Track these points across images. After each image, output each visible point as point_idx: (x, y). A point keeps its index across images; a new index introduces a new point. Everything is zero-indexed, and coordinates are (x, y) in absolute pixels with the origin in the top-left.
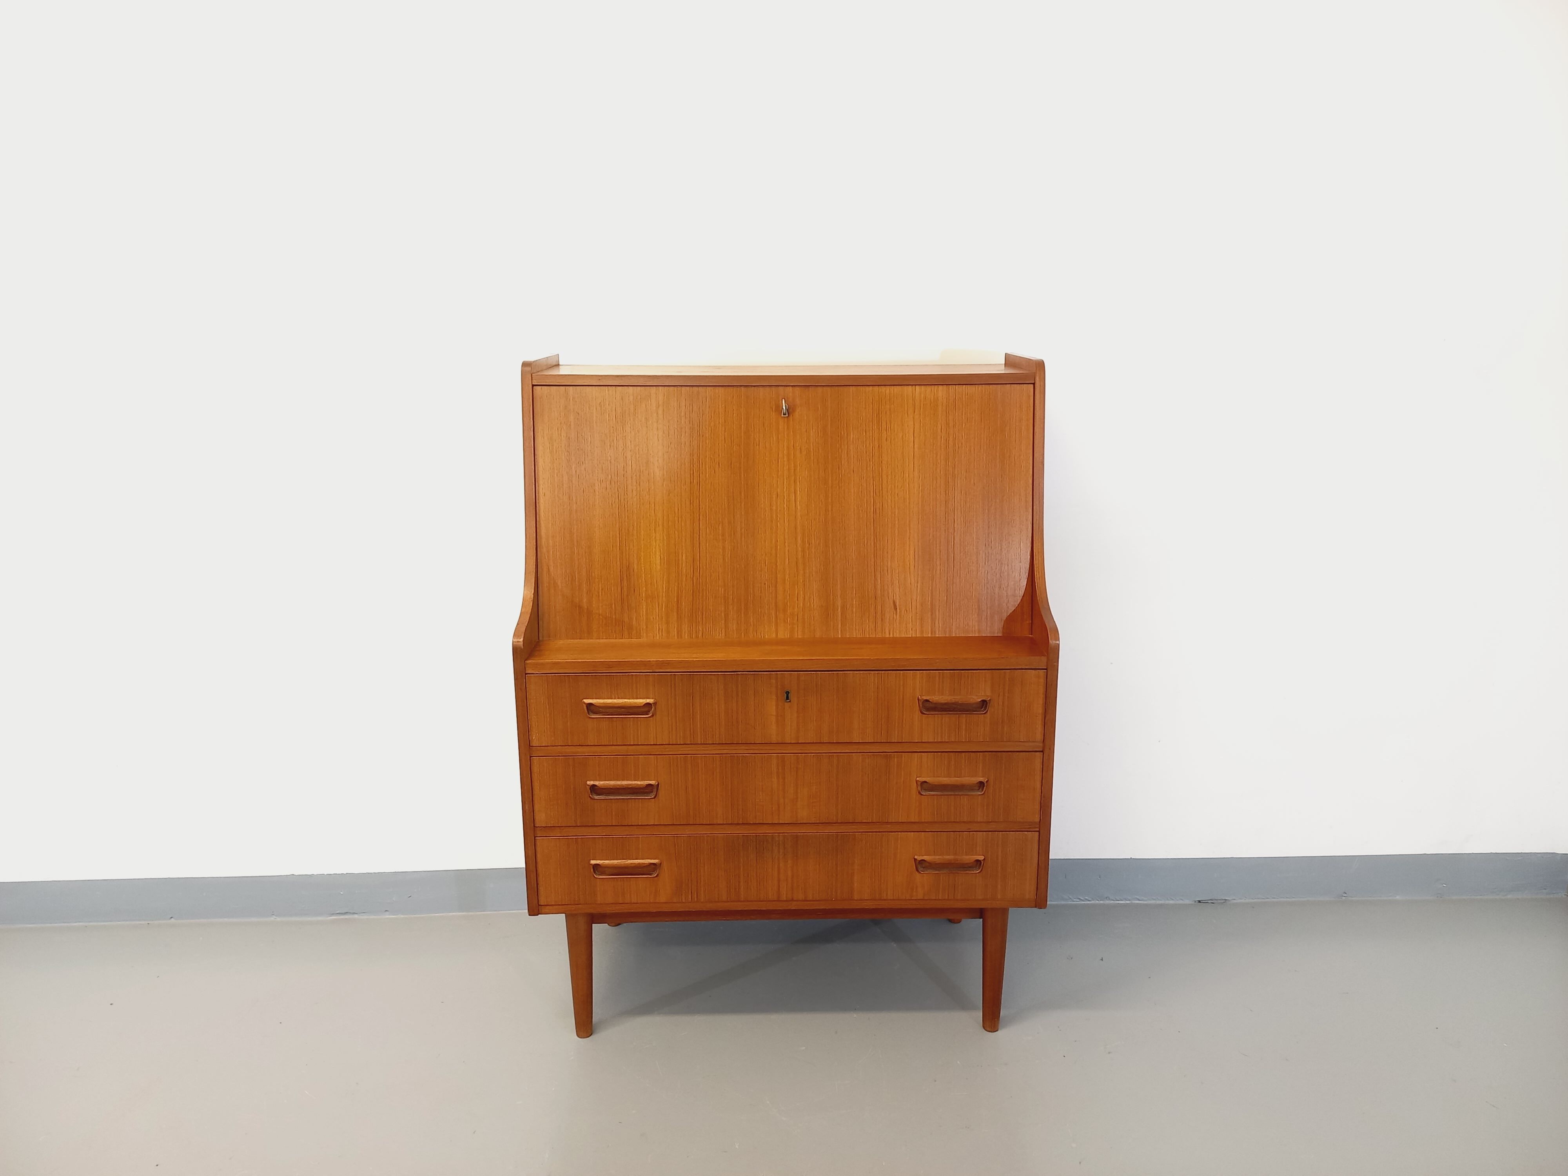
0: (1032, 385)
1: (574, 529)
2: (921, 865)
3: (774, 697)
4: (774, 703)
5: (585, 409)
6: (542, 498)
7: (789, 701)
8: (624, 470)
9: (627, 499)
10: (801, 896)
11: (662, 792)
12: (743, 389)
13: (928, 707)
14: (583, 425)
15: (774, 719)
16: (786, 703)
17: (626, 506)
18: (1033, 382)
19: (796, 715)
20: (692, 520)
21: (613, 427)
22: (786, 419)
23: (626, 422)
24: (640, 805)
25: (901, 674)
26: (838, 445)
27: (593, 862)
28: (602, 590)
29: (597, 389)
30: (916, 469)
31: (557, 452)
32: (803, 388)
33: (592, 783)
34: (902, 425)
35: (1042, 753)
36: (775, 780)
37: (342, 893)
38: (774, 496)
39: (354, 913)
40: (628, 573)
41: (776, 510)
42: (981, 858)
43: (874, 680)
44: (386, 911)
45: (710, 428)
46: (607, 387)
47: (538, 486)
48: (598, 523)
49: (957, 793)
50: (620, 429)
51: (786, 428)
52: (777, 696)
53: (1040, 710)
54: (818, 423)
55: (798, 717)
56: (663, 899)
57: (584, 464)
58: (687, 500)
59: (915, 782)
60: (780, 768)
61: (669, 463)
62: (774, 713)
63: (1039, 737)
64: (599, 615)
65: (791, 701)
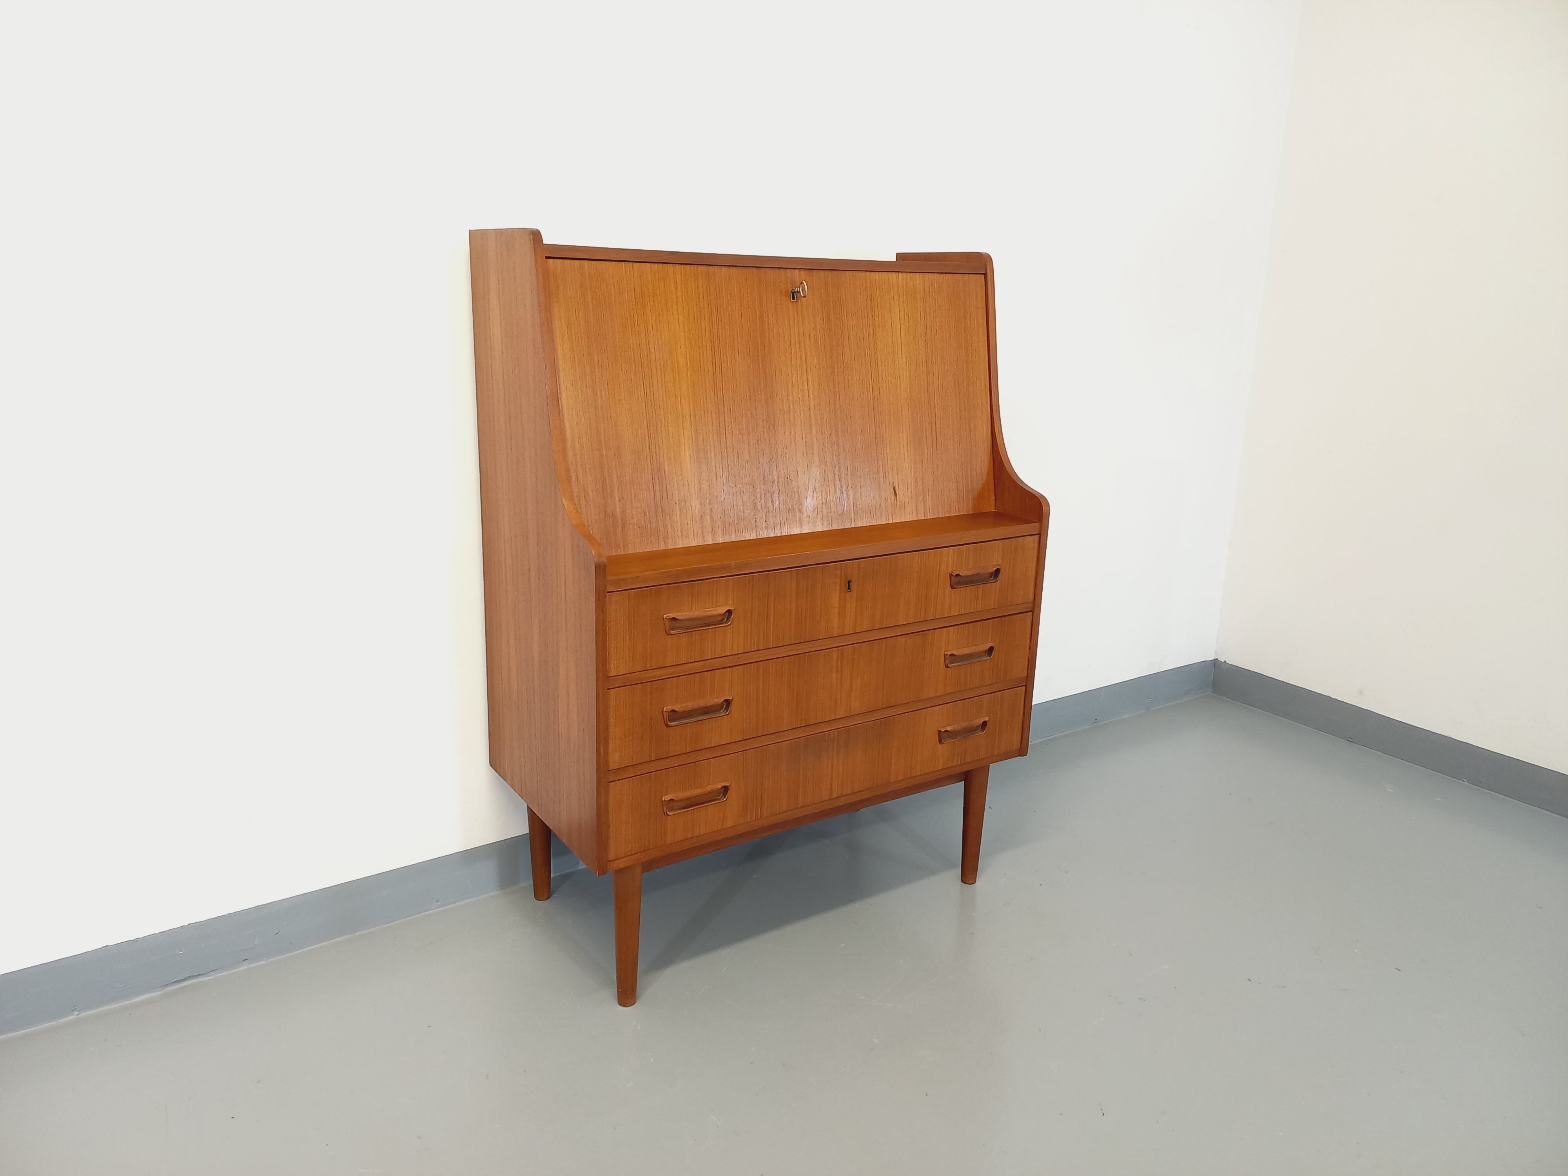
0: (983, 276)
1: (601, 429)
2: (942, 736)
3: (838, 588)
4: (837, 595)
5: (602, 288)
6: (564, 393)
7: (849, 590)
8: (647, 360)
9: (653, 391)
10: (849, 791)
11: (734, 707)
12: (755, 270)
13: (957, 581)
14: (601, 307)
15: (836, 611)
16: (848, 593)
17: (653, 400)
18: (984, 272)
19: (855, 604)
20: (717, 413)
21: (633, 309)
22: (795, 304)
23: (646, 304)
24: (714, 724)
25: (939, 552)
26: (840, 332)
27: (666, 798)
28: (635, 496)
29: (613, 265)
30: (904, 356)
31: (577, 338)
32: (808, 271)
33: (670, 708)
34: (891, 312)
35: (1032, 613)
36: (834, 675)
37: (181, 953)
38: (790, 386)
39: (199, 975)
40: (659, 476)
41: (793, 400)
42: (986, 719)
43: (918, 560)
44: (245, 960)
45: (728, 313)
46: (623, 263)
47: (559, 378)
48: (626, 420)
49: (973, 661)
50: (640, 313)
51: (795, 313)
52: (840, 588)
53: (1033, 573)
54: (822, 309)
55: (856, 606)
56: (729, 823)
57: (606, 353)
58: (711, 391)
59: (943, 656)
60: (839, 662)
61: (691, 351)
62: (837, 605)
63: (1031, 597)
64: (634, 525)
65: (852, 590)
